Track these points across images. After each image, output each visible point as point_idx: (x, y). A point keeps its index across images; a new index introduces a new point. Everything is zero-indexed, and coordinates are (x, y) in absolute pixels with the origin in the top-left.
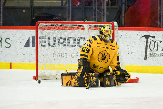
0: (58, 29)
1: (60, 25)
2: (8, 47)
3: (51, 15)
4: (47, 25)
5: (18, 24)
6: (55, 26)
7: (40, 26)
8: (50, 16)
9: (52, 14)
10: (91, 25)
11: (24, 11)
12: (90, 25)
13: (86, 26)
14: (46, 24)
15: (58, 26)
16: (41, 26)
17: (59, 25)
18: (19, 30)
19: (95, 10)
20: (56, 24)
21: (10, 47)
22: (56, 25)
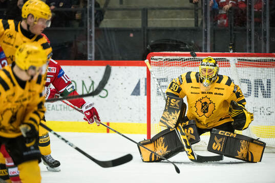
0: (185, 65)
1: (189, 59)
2: (105, 96)
3: (176, 41)
4: (166, 59)
5: (121, 58)
6: (180, 60)
7: (154, 61)
8: (175, 43)
9: (178, 40)
10: (241, 58)
11: (132, 35)
12: (239, 58)
13: (233, 60)
14: (164, 58)
15: (184, 60)
16: (157, 61)
17: (186, 59)
18: (123, 68)
19: (250, 34)
20: (181, 57)
21: (107, 95)
22: (182, 59)
